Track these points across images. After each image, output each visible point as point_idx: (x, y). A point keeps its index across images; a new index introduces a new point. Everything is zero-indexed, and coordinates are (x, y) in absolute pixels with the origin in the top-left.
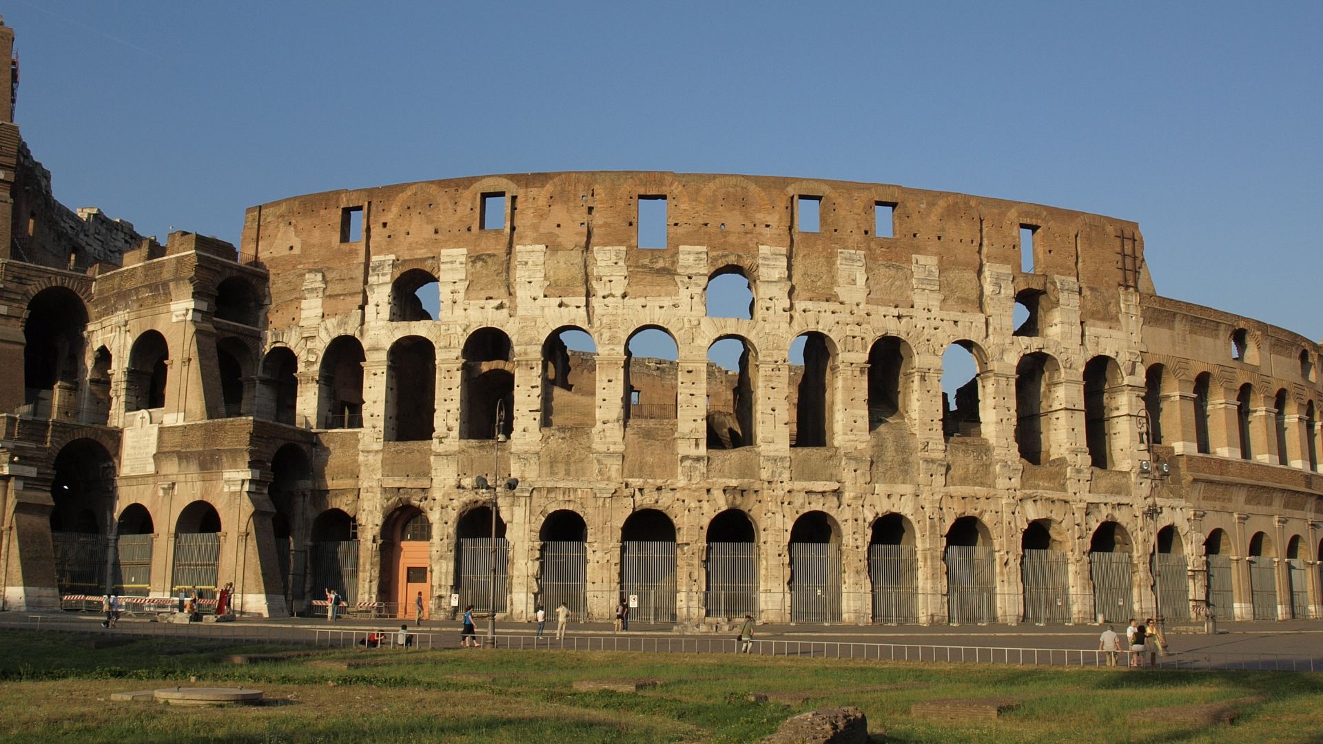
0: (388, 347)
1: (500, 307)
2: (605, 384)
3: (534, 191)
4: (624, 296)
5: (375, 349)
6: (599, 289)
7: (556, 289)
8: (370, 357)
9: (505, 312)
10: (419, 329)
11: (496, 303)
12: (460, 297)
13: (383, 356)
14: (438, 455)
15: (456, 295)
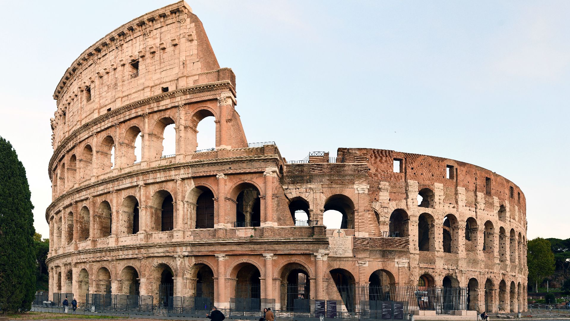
0: (418, 216)
1: (454, 207)
2: (480, 238)
3: (462, 168)
4: (484, 210)
5: (414, 216)
6: (479, 207)
7: (468, 204)
8: (412, 219)
9: (455, 209)
10: (429, 211)
11: (453, 205)
12: (441, 201)
13: (417, 219)
14: (437, 257)
15: (440, 201)
